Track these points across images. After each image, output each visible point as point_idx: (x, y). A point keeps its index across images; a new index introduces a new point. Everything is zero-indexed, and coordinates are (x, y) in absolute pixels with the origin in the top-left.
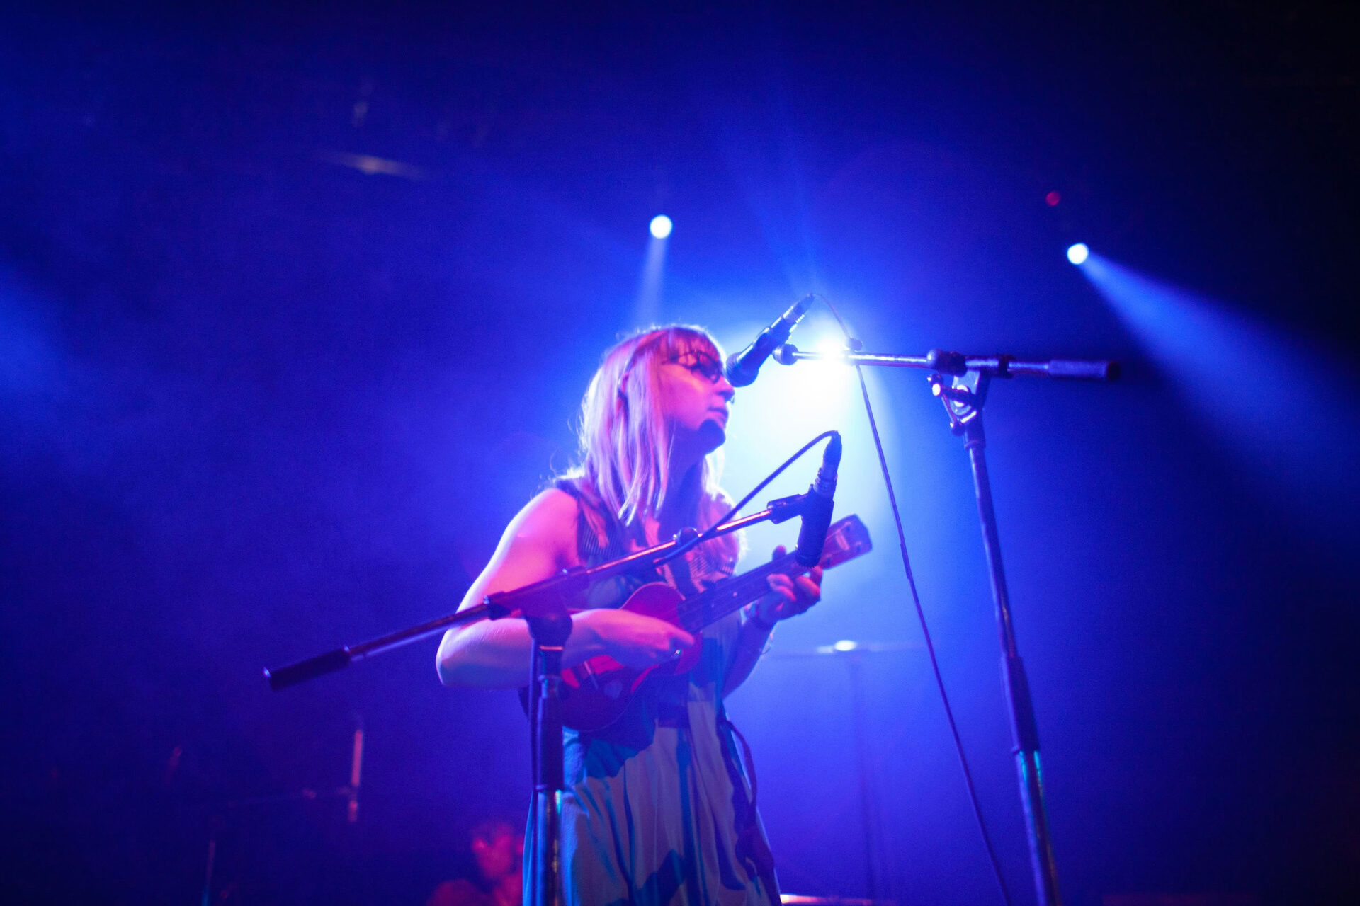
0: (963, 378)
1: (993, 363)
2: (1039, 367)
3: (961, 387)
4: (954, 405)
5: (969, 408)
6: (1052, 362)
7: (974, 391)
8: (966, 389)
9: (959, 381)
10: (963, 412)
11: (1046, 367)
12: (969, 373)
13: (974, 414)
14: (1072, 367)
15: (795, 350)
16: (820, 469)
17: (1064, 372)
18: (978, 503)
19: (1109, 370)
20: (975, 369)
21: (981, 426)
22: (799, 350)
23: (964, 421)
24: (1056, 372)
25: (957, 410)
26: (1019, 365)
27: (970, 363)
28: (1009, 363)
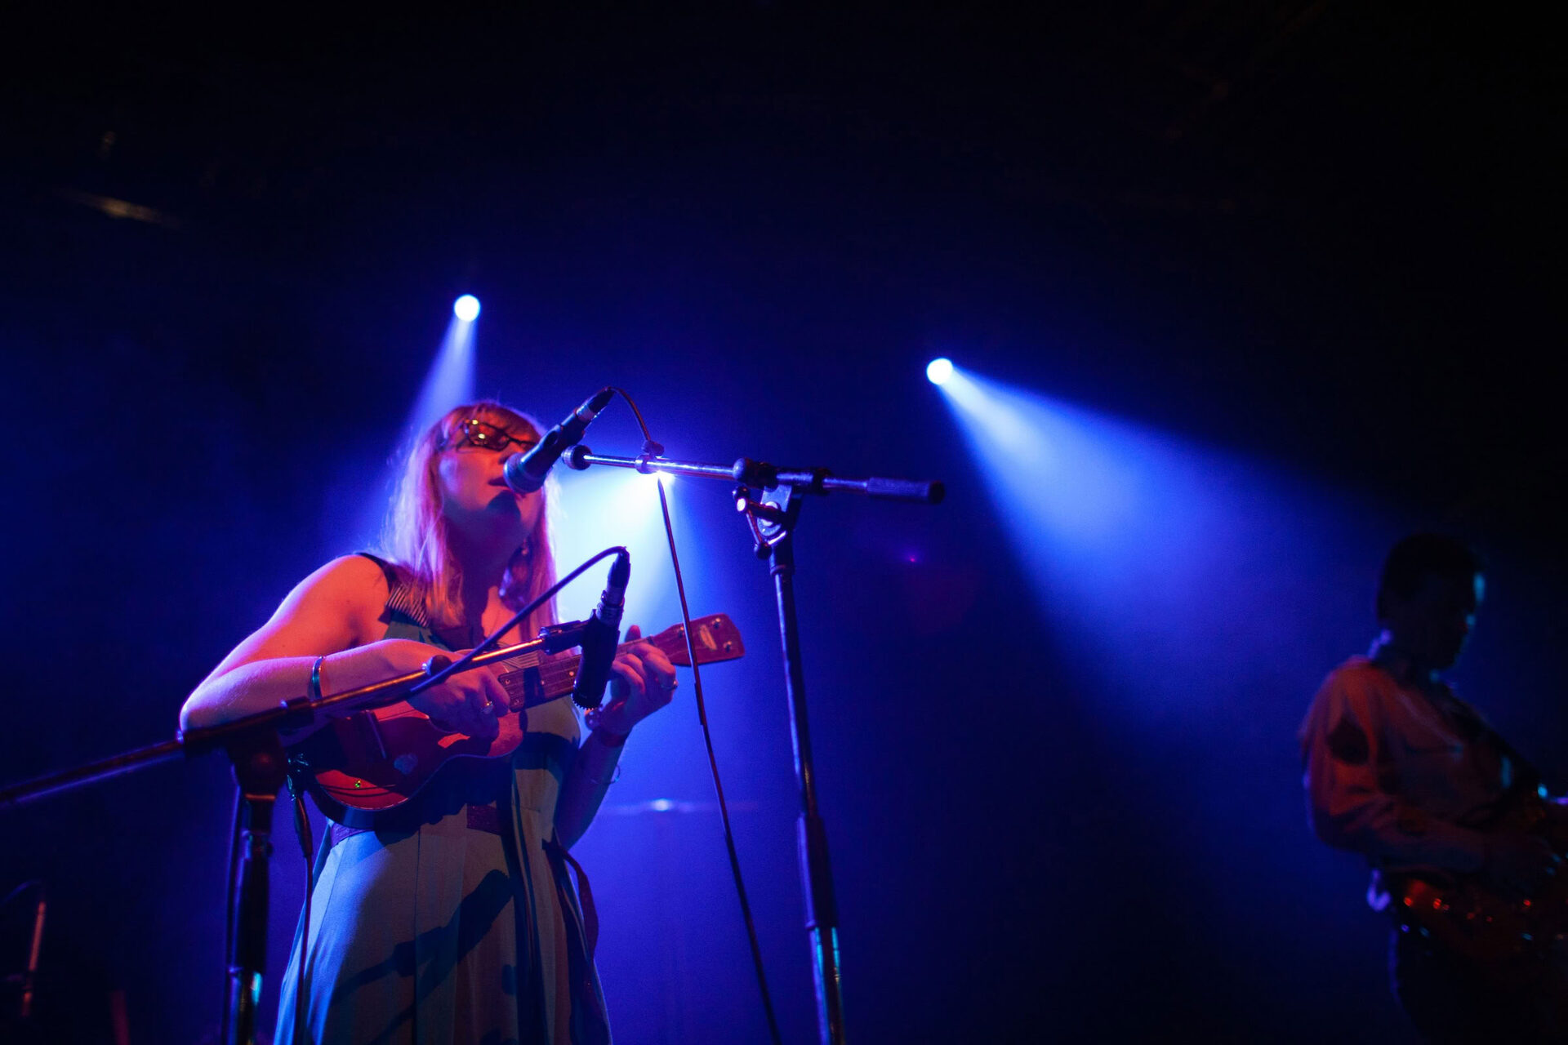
0: (774, 494)
1: (806, 478)
2: (857, 484)
3: (770, 503)
4: (762, 524)
5: (777, 528)
6: (872, 480)
7: (784, 508)
8: (775, 506)
9: (769, 496)
10: (772, 532)
11: (865, 484)
12: (780, 488)
13: (782, 535)
14: (893, 485)
15: (588, 453)
16: (604, 592)
17: (885, 491)
19: (932, 491)
20: (787, 483)
21: (791, 549)
22: (592, 453)
23: (771, 542)
24: (876, 490)
25: (764, 530)
26: (835, 481)
27: (782, 477)
28: (824, 479)
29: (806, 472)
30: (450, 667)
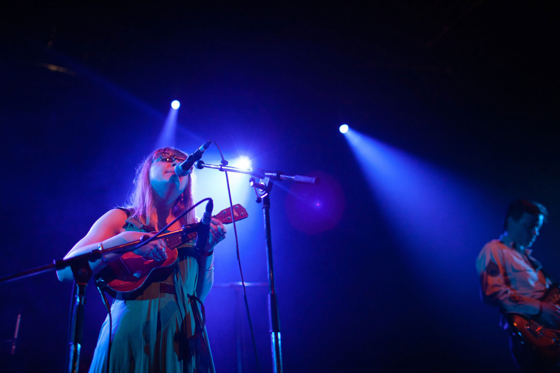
0: (263, 180)
1: (274, 174)
2: (291, 177)
3: (262, 183)
4: (259, 190)
5: (264, 192)
6: (296, 176)
7: (267, 185)
8: (264, 184)
9: (262, 181)
10: (263, 193)
11: (293, 177)
12: (266, 178)
13: (266, 194)
14: (303, 178)
15: (203, 163)
16: (204, 213)
17: (300, 180)
18: (265, 230)
19: (316, 180)
20: (268, 176)
21: (269, 200)
22: (205, 163)
23: (262, 197)
24: (298, 180)
25: (260, 192)
26: (284, 176)
27: (266, 174)
28: (280, 175)
29: (274, 173)
30: (150, 239)
